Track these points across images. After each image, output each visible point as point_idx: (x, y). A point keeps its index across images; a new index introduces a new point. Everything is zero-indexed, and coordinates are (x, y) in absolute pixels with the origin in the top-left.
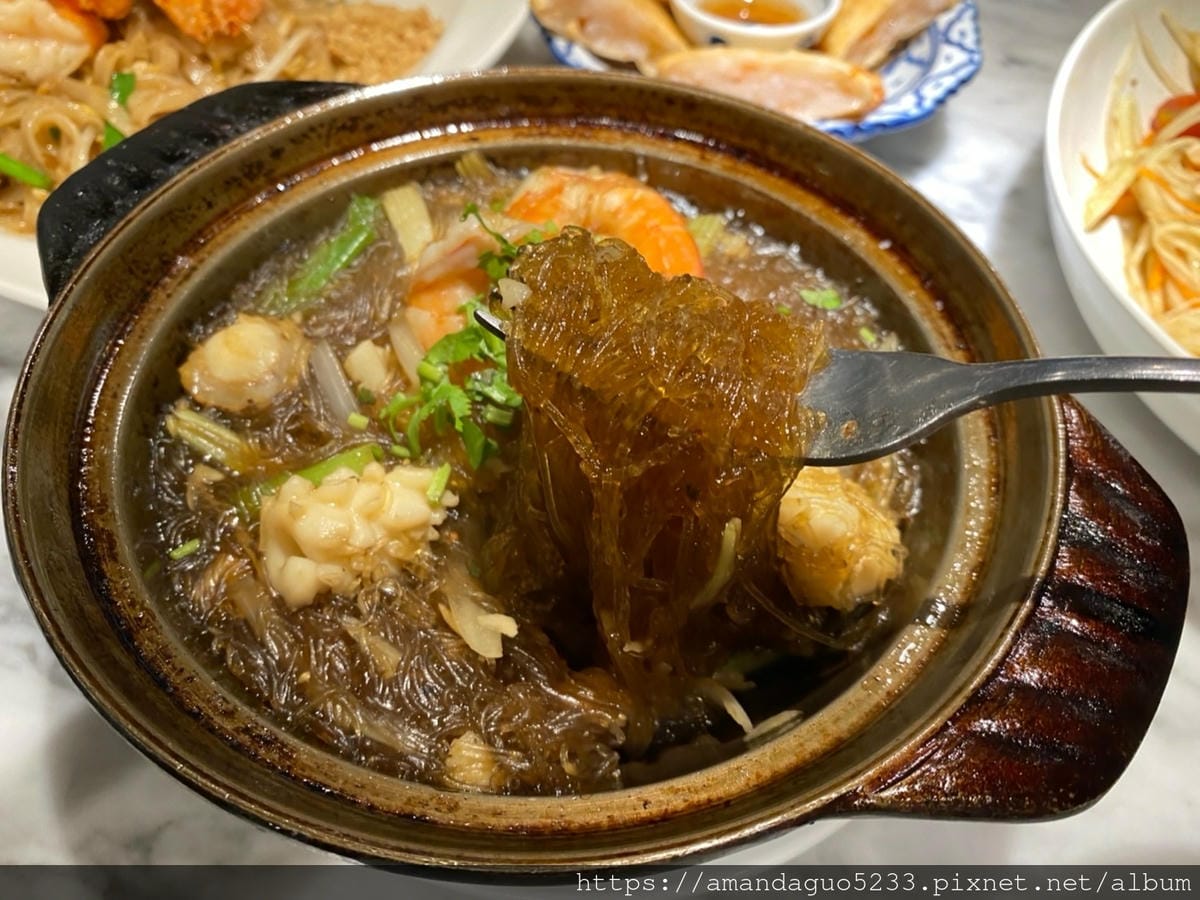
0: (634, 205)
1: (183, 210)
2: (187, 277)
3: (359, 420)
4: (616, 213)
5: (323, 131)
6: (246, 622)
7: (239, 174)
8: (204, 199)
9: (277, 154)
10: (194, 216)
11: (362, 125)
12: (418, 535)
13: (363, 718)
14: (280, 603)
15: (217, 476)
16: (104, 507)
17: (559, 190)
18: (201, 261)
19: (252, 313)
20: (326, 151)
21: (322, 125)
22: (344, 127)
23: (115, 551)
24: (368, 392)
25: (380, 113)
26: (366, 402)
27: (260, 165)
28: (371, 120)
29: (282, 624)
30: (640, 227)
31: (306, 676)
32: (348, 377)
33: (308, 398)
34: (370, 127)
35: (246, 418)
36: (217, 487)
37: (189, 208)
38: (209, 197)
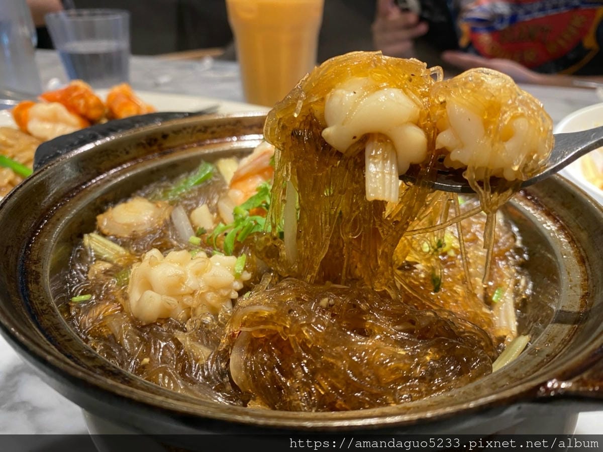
1: (113, 151)
5: (190, 130)
6: (113, 335)
7: (144, 142)
8: (125, 150)
9: (165, 136)
10: (118, 156)
11: (210, 131)
12: (226, 293)
13: (183, 385)
15: (107, 266)
16: (38, 262)
20: (191, 140)
21: (190, 127)
22: (200, 131)
23: (39, 280)
24: (201, 229)
25: (219, 126)
26: (200, 233)
27: (156, 140)
28: (214, 129)
29: (135, 333)
31: (146, 360)
32: (192, 223)
33: (168, 230)
34: (213, 133)
35: (130, 240)
36: (107, 271)
37: (117, 151)
38: (128, 149)
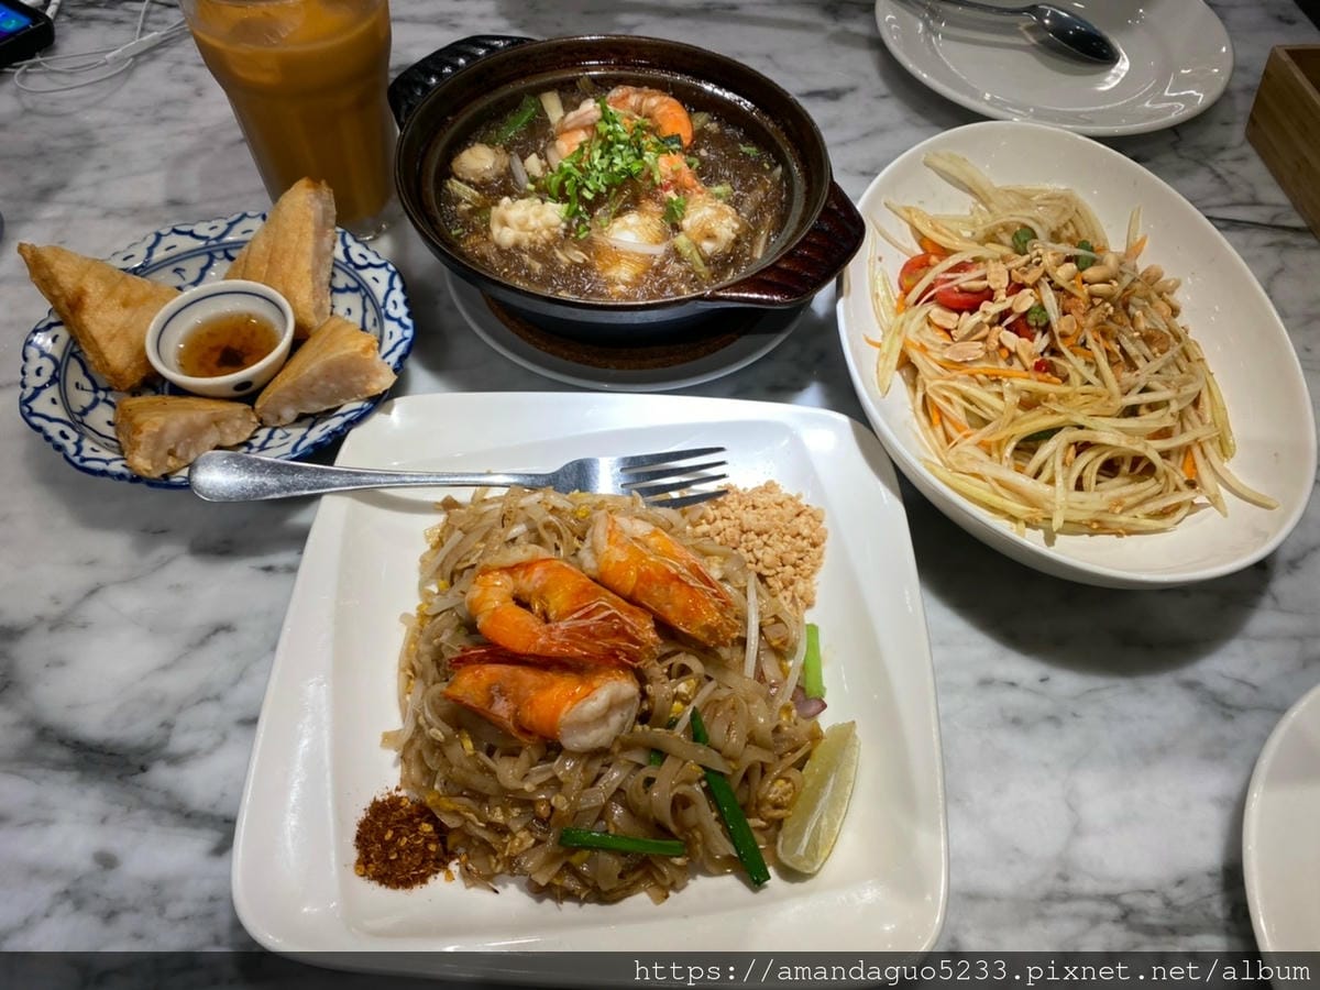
0: (662, 103)
2: (452, 125)
3: (531, 187)
4: (653, 108)
6: (485, 255)
12: (556, 232)
14: (498, 247)
15: (469, 206)
17: (627, 96)
18: (458, 119)
19: (481, 142)
24: (534, 176)
26: (534, 180)
29: (500, 257)
30: (664, 114)
32: (526, 171)
33: (509, 177)
35: (482, 186)
36: (470, 211)
